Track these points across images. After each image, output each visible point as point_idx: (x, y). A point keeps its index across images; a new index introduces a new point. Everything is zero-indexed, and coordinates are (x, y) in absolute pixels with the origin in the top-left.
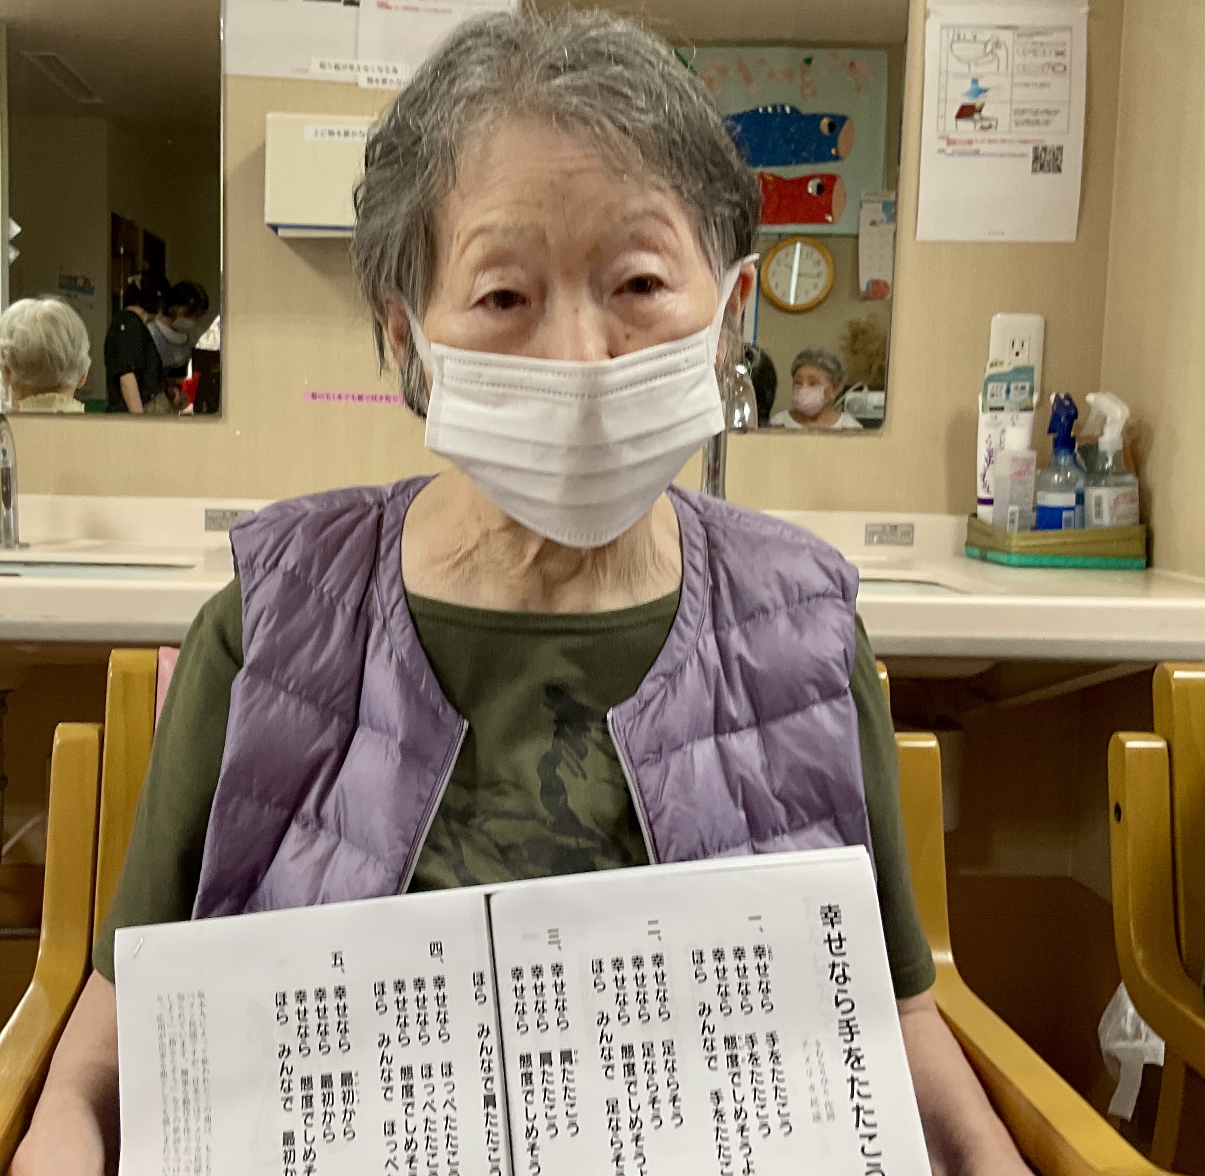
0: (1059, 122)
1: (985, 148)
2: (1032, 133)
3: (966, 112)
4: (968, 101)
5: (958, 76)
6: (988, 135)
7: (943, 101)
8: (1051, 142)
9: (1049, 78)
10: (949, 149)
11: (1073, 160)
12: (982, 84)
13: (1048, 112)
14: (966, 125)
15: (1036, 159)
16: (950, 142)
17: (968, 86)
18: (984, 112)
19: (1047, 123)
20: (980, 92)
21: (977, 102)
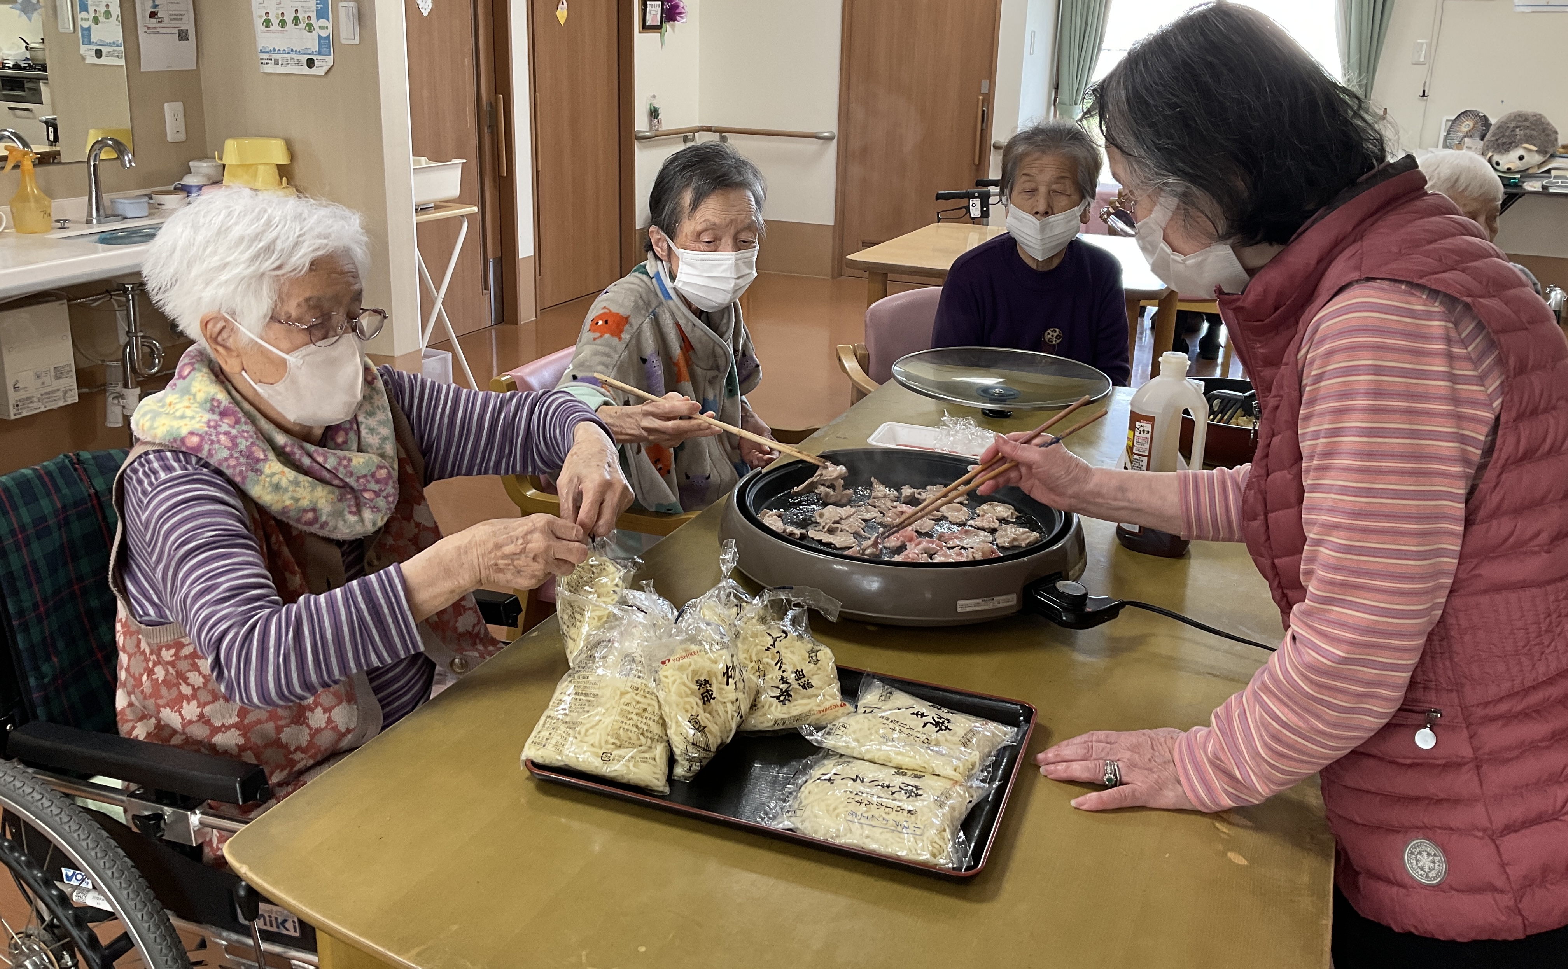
1: (162, 30)
2: (177, 24)
3: (153, 15)
4: (153, 10)
6: (161, 25)
7: (144, 10)
8: (184, 28)
10: (149, 31)
11: (192, 35)
13: (181, 15)
14: (153, 20)
16: (148, 28)
18: (159, 15)
19: (181, 19)
20: (156, 6)
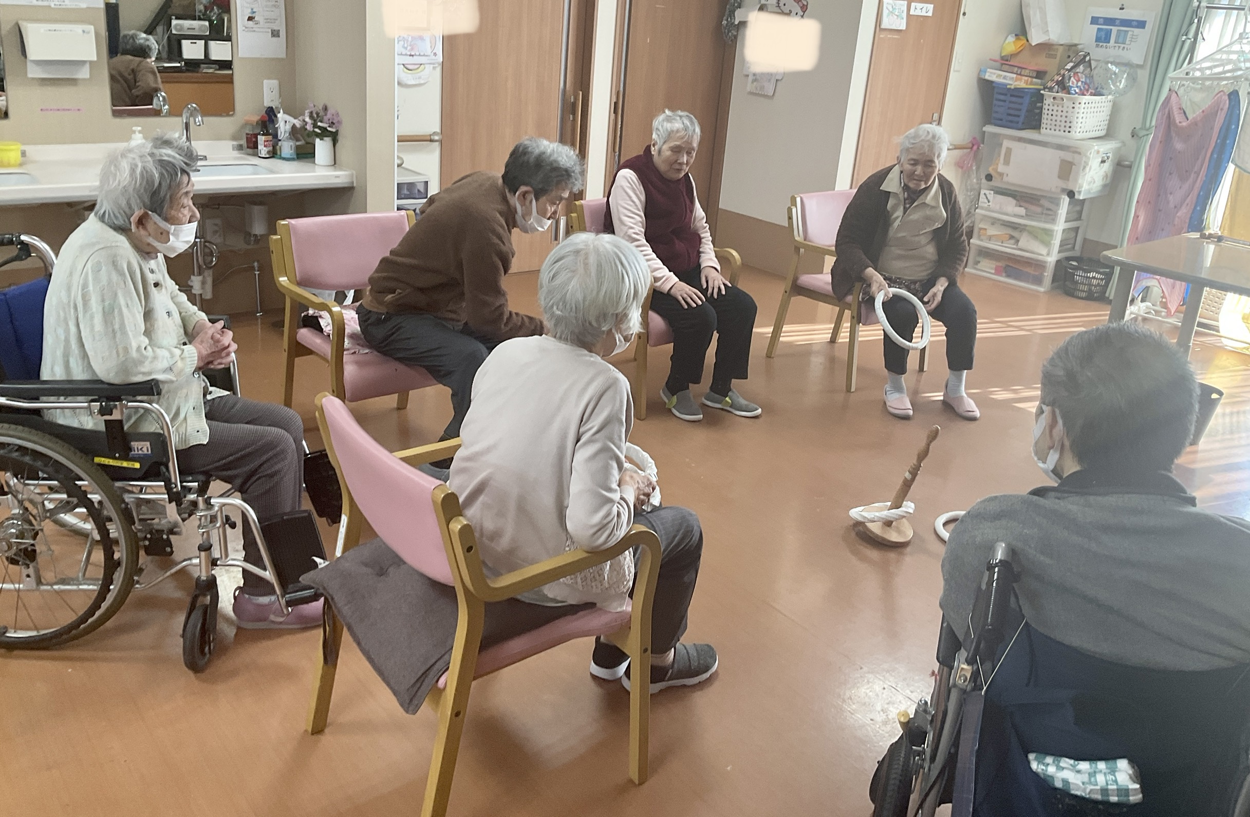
0: (277, 22)
5: (247, 7)
9: (273, 9)
12: (254, 10)
15: (272, 33)
17: (250, 10)
21: (253, 15)
